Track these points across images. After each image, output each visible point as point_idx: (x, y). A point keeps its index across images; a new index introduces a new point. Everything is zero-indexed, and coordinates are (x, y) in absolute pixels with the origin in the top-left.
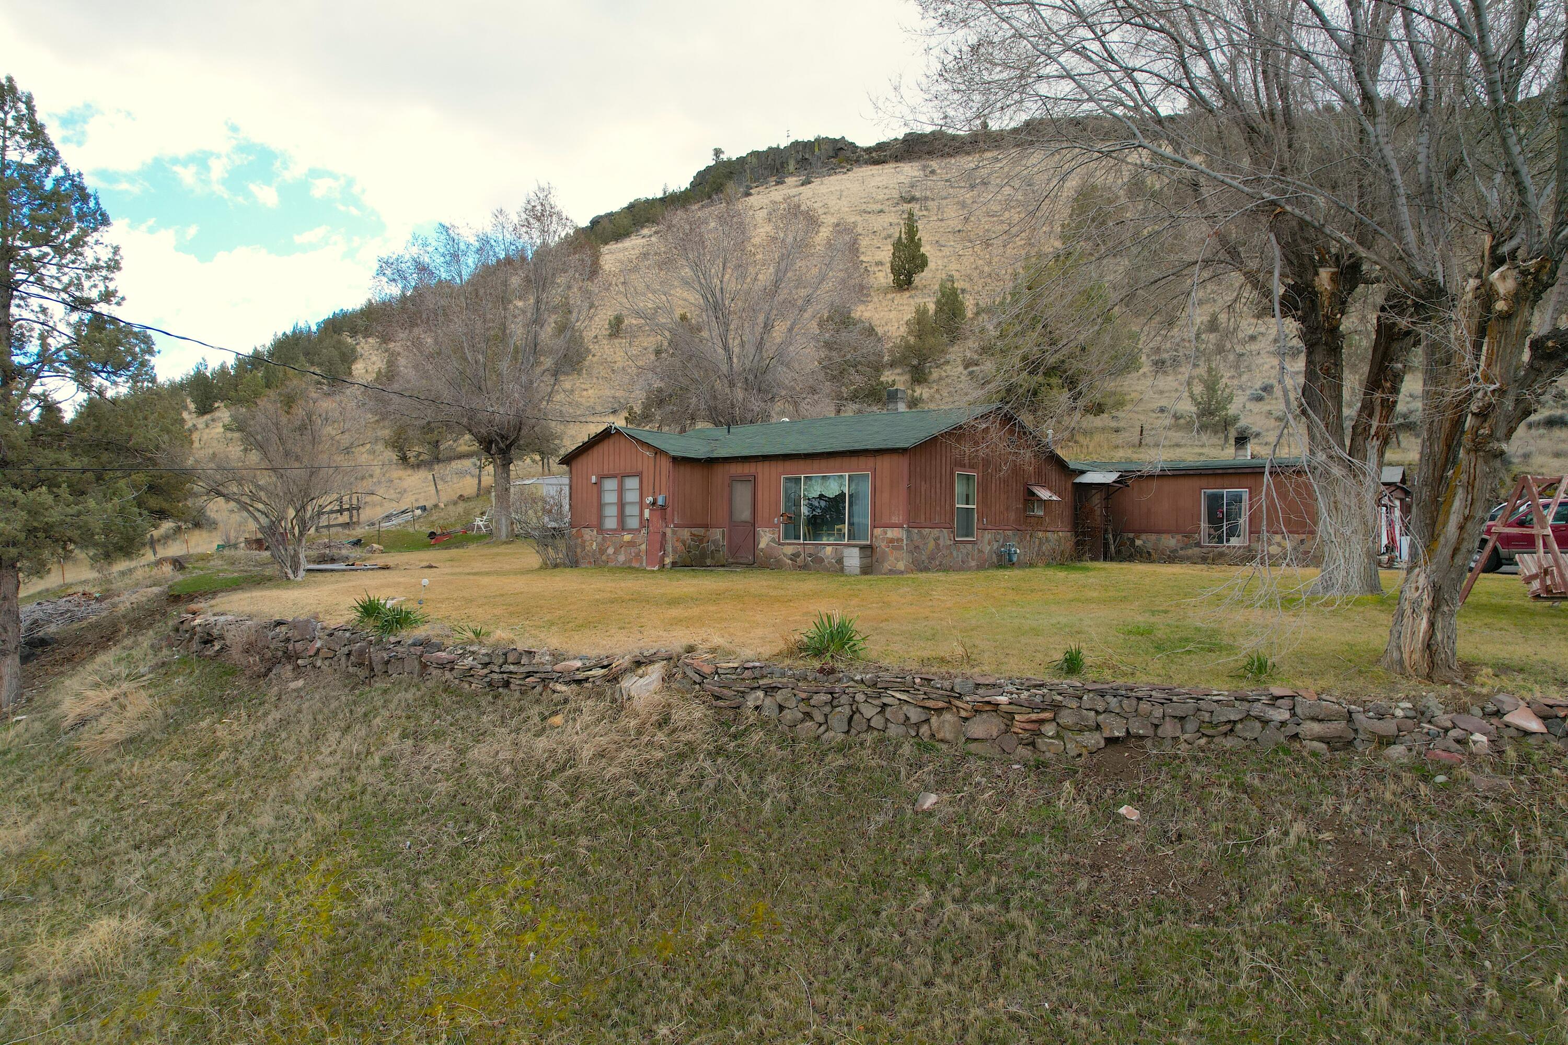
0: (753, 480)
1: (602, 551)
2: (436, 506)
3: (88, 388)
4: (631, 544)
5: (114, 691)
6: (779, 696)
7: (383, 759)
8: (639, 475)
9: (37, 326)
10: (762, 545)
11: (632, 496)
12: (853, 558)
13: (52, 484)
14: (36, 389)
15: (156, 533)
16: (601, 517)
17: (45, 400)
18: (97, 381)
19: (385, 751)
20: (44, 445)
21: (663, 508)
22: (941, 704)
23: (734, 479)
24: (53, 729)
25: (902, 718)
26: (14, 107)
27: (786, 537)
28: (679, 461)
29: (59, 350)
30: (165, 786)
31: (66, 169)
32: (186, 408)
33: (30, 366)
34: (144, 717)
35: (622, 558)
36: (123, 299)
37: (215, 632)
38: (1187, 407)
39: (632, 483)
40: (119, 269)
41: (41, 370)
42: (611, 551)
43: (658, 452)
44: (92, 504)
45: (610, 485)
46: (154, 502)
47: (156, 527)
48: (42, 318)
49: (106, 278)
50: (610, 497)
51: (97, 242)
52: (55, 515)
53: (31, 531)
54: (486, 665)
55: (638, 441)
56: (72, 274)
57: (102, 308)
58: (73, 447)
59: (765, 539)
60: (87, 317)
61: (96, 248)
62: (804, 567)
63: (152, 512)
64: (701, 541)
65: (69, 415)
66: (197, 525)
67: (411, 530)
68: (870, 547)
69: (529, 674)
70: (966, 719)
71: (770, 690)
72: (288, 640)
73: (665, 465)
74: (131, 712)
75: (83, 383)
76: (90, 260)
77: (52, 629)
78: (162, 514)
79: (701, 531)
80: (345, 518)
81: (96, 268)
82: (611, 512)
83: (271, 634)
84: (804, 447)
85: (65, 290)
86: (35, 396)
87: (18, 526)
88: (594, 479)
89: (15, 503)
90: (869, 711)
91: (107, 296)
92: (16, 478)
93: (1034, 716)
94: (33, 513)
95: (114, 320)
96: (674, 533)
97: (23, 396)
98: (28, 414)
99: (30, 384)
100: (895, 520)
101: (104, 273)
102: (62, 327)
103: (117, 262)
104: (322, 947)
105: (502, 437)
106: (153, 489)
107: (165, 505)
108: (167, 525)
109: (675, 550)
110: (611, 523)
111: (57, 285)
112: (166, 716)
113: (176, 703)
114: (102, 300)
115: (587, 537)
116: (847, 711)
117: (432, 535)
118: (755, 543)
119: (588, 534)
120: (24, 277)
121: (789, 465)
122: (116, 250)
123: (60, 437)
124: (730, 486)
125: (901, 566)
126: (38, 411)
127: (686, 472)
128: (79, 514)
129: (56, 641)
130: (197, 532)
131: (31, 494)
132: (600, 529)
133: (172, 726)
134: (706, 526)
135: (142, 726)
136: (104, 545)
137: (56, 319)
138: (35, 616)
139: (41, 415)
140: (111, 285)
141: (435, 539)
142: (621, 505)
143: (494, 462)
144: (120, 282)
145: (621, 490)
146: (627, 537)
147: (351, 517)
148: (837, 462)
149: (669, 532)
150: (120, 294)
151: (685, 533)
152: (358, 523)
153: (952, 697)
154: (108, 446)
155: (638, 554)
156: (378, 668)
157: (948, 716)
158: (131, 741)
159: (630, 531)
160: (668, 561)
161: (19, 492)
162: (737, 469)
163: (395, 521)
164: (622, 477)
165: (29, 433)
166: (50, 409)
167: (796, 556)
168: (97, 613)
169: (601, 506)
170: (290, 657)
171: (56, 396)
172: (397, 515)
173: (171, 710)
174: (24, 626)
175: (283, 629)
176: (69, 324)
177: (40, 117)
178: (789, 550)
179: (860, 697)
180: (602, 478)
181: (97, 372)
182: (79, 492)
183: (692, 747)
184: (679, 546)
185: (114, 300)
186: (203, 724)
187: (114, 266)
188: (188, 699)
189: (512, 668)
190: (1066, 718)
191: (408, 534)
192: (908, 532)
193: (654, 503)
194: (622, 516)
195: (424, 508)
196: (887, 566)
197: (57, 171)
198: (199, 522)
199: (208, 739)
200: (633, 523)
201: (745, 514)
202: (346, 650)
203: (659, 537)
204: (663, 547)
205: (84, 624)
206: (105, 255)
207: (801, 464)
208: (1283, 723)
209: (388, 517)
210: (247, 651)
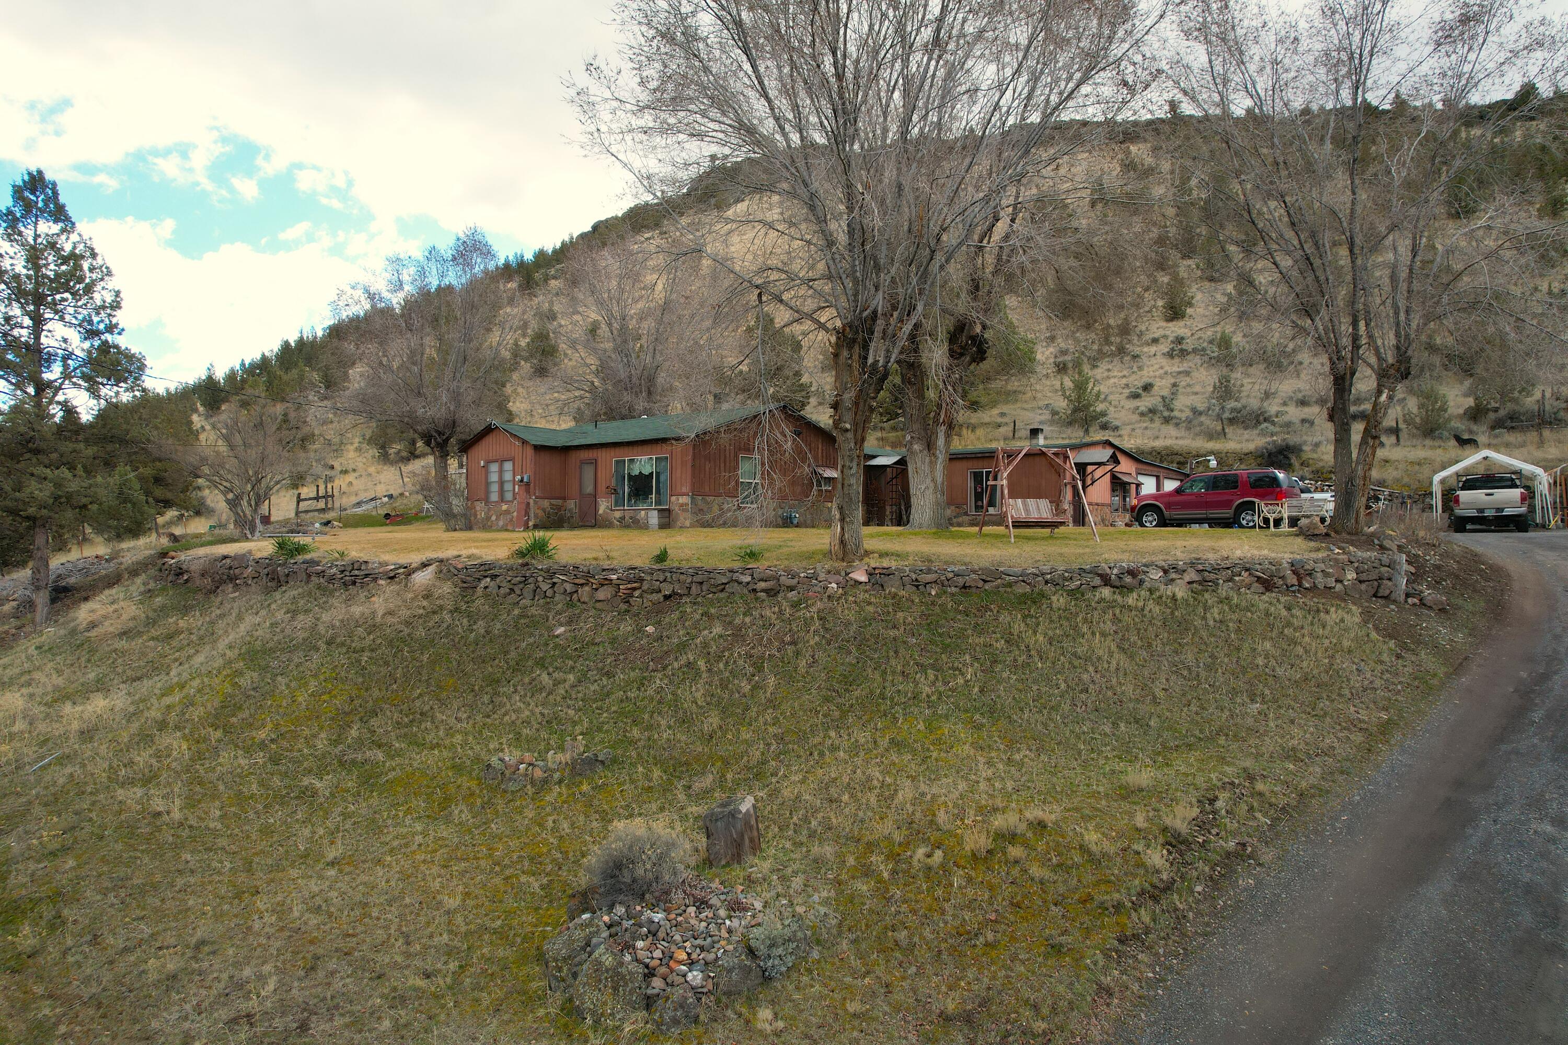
0: (595, 463)
1: (488, 518)
2: (402, 494)
3: (98, 397)
4: (507, 512)
5: (115, 606)
6: (498, 580)
7: (272, 624)
8: (512, 459)
9: (60, 352)
10: (601, 512)
11: (508, 476)
12: (654, 518)
13: (72, 468)
14: (60, 397)
15: (160, 520)
16: (487, 492)
17: (66, 406)
18: (104, 391)
19: (273, 620)
20: (66, 439)
21: (528, 484)
22: (582, 581)
23: (583, 462)
24: (73, 632)
25: (562, 590)
26: (43, 192)
27: (616, 505)
28: (539, 448)
29: (75, 369)
30: (144, 654)
31: (80, 235)
32: (196, 410)
33: (55, 381)
34: (134, 618)
35: (501, 523)
36: (123, 330)
37: (184, 567)
38: (1061, 404)
39: (508, 466)
40: (120, 308)
41: (62, 384)
42: (494, 518)
43: (524, 442)
44: (99, 479)
45: (494, 467)
46: (159, 492)
47: (162, 514)
48: (64, 345)
49: (110, 315)
50: (494, 477)
51: (103, 288)
52: (74, 486)
53: (57, 498)
54: (342, 572)
55: (511, 434)
56: (85, 312)
57: (108, 337)
58: (86, 441)
59: (603, 506)
60: (97, 343)
61: (103, 292)
62: (628, 527)
63: (158, 501)
64: (559, 509)
65: (86, 416)
66: (198, 513)
67: (374, 513)
68: (669, 510)
69: (367, 575)
70: (596, 589)
71: (494, 577)
72: (230, 568)
73: (530, 452)
74: (125, 617)
75: (94, 392)
76: (99, 303)
77: (72, 580)
78: (167, 504)
79: (560, 502)
80: (321, 504)
81: (103, 307)
82: (495, 488)
83: (219, 565)
84: (631, 438)
85: (80, 326)
86: (59, 403)
87: (47, 493)
88: (482, 463)
89: (45, 479)
90: (545, 587)
91: (111, 328)
92: (47, 462)
93: (629, 586)
94: (58, 485)
95: (116, 347)
96: (535, 503)
97: (51, 402)
98: (54, 416)
99: (55, 395)
100: (684, 490)
101: (109, 311)
102: (78, 352)
103: (119, 303)
104: (216, 703)
105: (440, 433)
106: (158, 480)
107: (169, 496)
108: (171, 513)
109: (536, 516)
110: (494, 497)
111: (74, 321)
112: (147, 617)
113: (155, 611)
114: (107, 331)
115: (478, 508)
116: (532, 586)
117: (387, 516)
118: (596, 510)
119: (479, 506)
120: (51, 316)
121: (619, 451)
122: (118, 293)
123: (77, 433)
124: (580, 468)
125: (687, 523)
126: (61, 414)
127: (545, 457)
128: (90, 486)
129: (76, 589)
130: (197, 519)
131: (56, 472)
132: (487, 500)
133: (151, 622)
134: (564, 499)
135: (131, 624)
136: (116, 528)
137: (74, 346)
138: (59, 572)
139: (63, 417)
140: (114, 321)
141: (389, 519)
142: (502, 483)
143: (433, 453)
144: (120, 317)
145: (501, 471)
146: (505, 507)
147: (326, 503)
148: (647, 448)
149: (531, 502)
150: (120, 327)
151: (546, 503)
152: (333, 509)
153: (589, 575)
154: (112, 439)
155: (511, 520)
156: (283, 579)
157: (587, 588)
158: (124, 633)
159: (507, 502)
160: (531, 524)
161: (48, 471)
162: (585, 455)
163: (365, 507)
164: (502, 461)
165: (55, 429)
166: (70, 411)
167: (623, 518)
168: (106, 569)
169: (488, 484)
170: (232, 579)
171: (75, 403)
172: (367, 502)
173: (151, 614)
174: (52, 577)
175: (228, 561)
176: (83, 350)
177: (62, 199)
178: (618, 514)
179: (540, 579)
180: (488, 462)
181: (103, 385)
182: (88, 472)
183: (441, 608)
184: (540, 513)
185: (116, 331)
186: (171, 620)
187: (116, 305)
188: (163, 608)
189: (356, 572)
190: (645, 586)
191: (371, 516)
192: (692, 498)
193: (522, 481)
194: (502, 492)
195: (391, 497)
196: (679, 524)
197: (74, 237)
198: (200, 510)
199: (173, 629)
200: (509, 496)
201: (589, 489)
202: (266, 571)
203: (524, 506)
204: (527, 513)
205: (96, 577)
206: (109, 298)
207: (626, 450)
208: (748, 583)
209: (359, 504)
210: (203, 575)
